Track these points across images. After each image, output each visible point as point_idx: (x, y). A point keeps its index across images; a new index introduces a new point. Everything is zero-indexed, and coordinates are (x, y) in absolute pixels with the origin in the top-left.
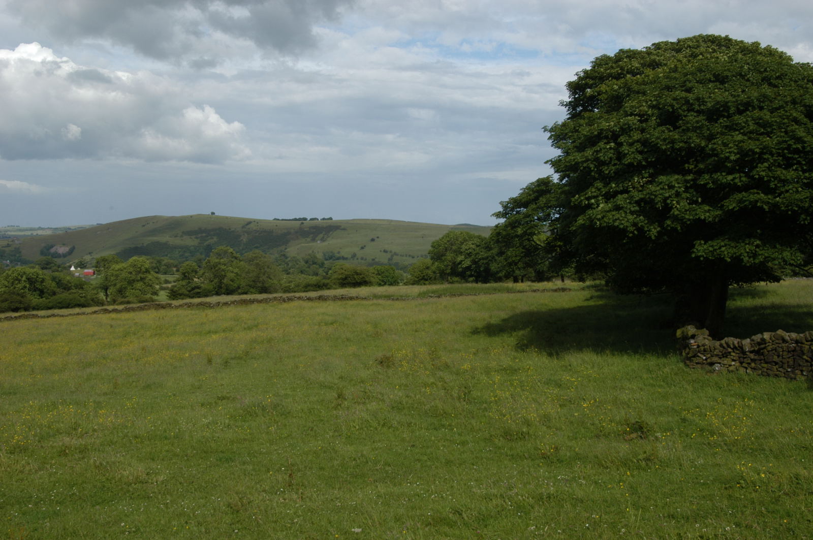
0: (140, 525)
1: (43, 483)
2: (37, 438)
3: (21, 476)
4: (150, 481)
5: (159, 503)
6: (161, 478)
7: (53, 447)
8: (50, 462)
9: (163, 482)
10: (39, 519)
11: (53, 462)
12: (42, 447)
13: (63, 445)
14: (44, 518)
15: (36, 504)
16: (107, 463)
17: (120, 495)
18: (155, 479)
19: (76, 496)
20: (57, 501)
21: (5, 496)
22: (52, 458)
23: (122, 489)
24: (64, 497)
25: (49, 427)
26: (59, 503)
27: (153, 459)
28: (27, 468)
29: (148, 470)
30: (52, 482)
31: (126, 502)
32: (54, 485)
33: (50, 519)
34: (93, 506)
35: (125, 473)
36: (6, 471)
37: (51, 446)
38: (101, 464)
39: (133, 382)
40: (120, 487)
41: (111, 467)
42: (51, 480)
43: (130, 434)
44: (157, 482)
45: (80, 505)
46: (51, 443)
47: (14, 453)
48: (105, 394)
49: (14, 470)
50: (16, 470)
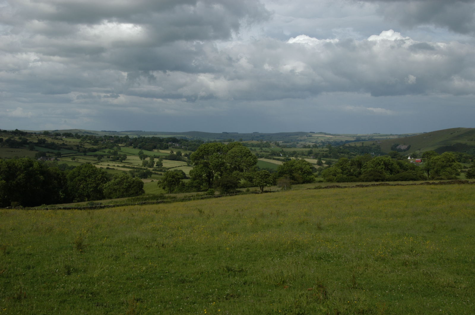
0: (451, 312)
1: (393, 279)
2: (390, 254)
3: (381, 274)
4: (457, 287)
5: (462, 301)
6: (463, 286)
7: (399, 260)
8: (397, 268)
9: (465, 288)
10: (392, 300)
11: (399, 268)
12: (393, 259)
13: (405, 260)
14: (395, 300)
15: (390, 291)
16: (431, 273)
17: (438, 292)
18: (459, 286)
19: (413, 289)
20: (401, 291)
21: (373, 284)
22: (399, 266)
23: (439, 289)
24: (405, 289)
25: (397, 248)
26: (404, 292)
27: (458, 274)
28: (385, 270)
29: (455, 280)
30: (398, 280)
31: (442, 297)
32: (400, 282)
33: (398, 300)
34: (423, 297)
35: (441, 280)
36: (374, 270)
38: (427, 273)
39: (445, 226)
40: (438, 288)
41: (433, 276)
42: (398, 278)
43: (443, 257)
44: (461, 288)
45: (415, 295)
46: (398, 257)
47: (378, 261)
48: (428, 232)
49: (378, 271)
50: (379, 271)
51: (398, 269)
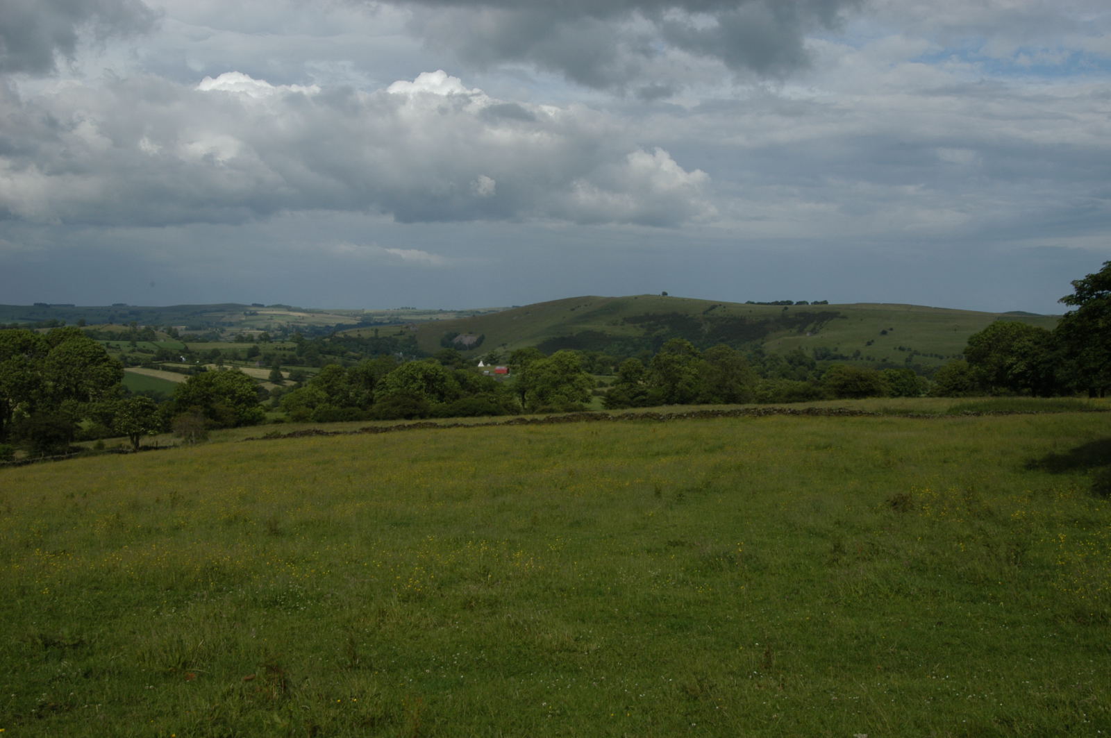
0: (566, 706)
1: (443, 643)
2: (436, 584)
3: (415, 632)
4: (579, 649)
5: (591, 679)
6: (594, 646)
7: (455, 597)
8: (452, 615)
9: (596, 652)
10: (438, 689)
11: (456, 616)
12: (442, 595)
13: (468, 595)
14: (445, 688)
15: (435, 669)
16: (525, 621)
17: (540, 665)
18: (585, 647)
19: (485, 662)
20: (461, 667)
21: (397, 655)
22: (454, 611)
23: (543, 657)
24: (469, 663)
25: (452, 571)
26: (464, 670)
27: (583, 621)
28: (424, 622)
29: (577, 635)
30: (453, 642)
31: (548, 674)
32: (457, 646)
33: (452, 690)
34: (506, 677)
35: (546, 636)
36: (398, 623)
37: (453, 595)
38: (517, 623)
39: (558, 516)
40: (541, 655)
41: (529, 627)
42: (453, 639)
43: (553, 586)
44: (588, 651)
45: (490, 675)
46: (453, 591)
47: (408, 602)
48: (521, 531)
49: (408, 624)
50: (411, 624)
51: (453, 617)
